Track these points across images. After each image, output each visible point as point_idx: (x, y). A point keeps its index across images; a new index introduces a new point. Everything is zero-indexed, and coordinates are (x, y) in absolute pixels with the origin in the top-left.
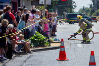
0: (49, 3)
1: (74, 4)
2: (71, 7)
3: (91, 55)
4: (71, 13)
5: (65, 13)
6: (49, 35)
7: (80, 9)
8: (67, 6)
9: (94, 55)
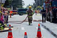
0: (4, 2)
1: (23, 3)
2: (21, 5)
3: (25, 35)
4: (21, 8)
5: (18, 9)
6: (4, 22)
7: (27, 6)
8: (18, 4)
9: (26, 35)
